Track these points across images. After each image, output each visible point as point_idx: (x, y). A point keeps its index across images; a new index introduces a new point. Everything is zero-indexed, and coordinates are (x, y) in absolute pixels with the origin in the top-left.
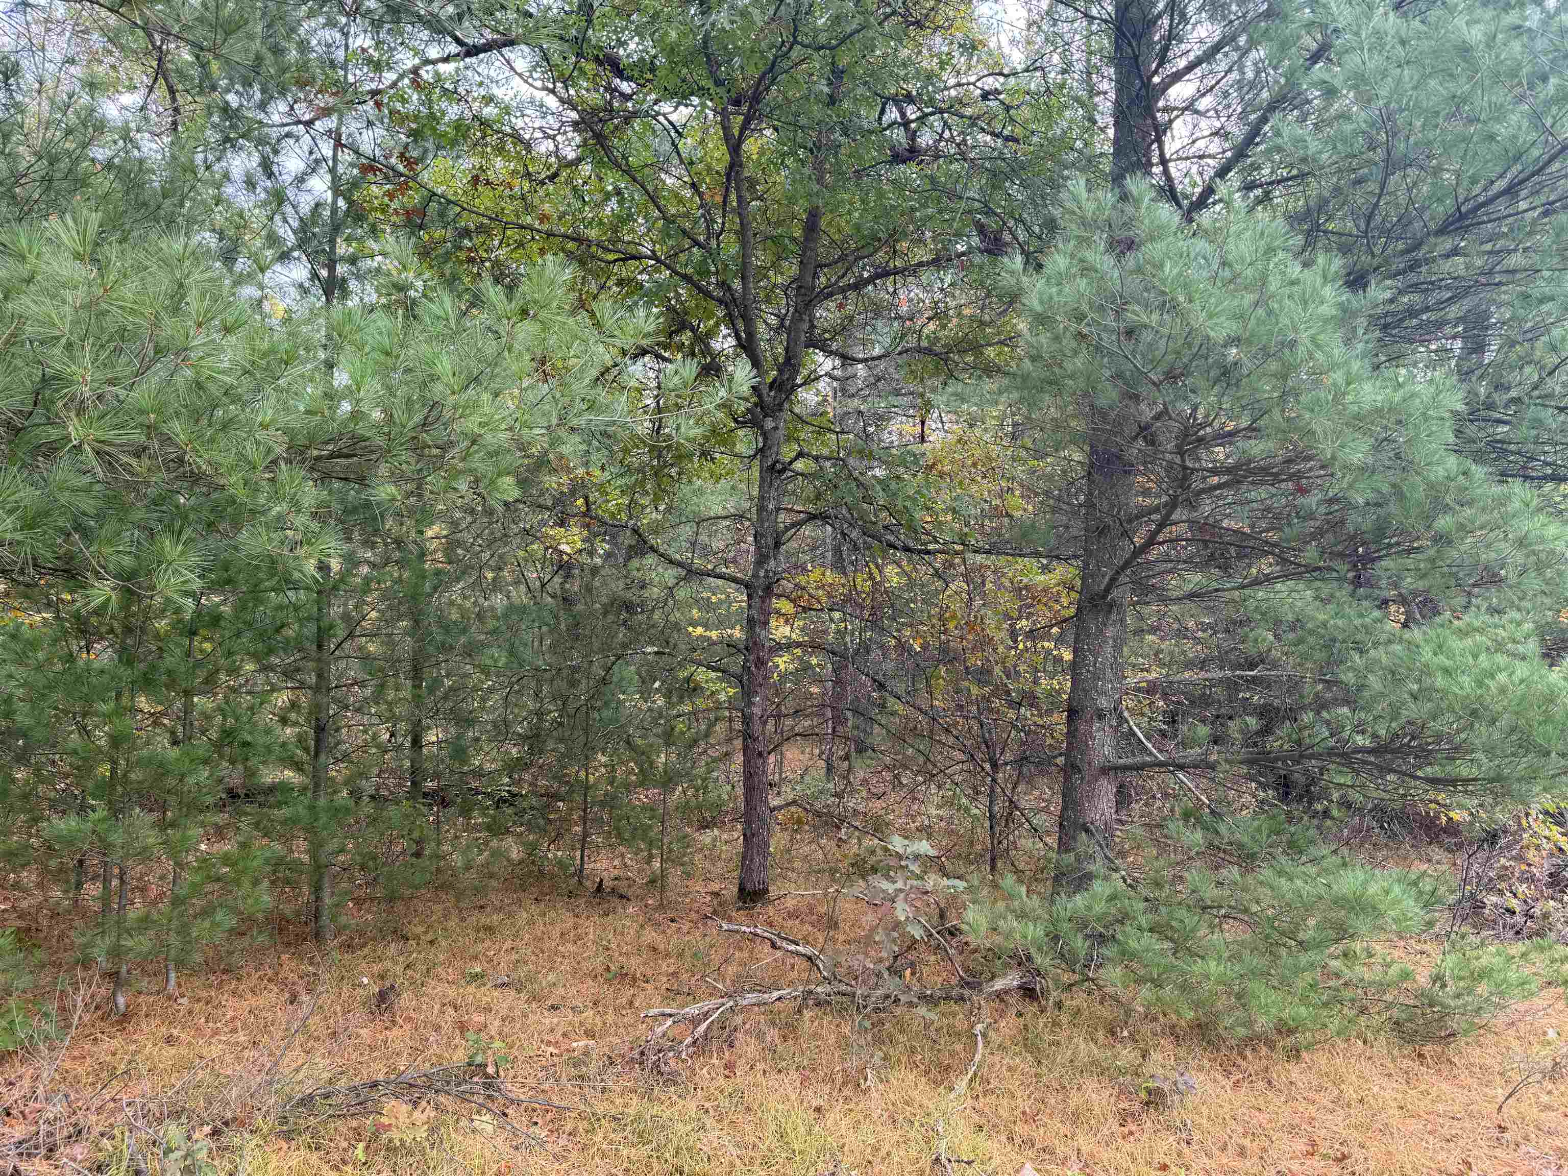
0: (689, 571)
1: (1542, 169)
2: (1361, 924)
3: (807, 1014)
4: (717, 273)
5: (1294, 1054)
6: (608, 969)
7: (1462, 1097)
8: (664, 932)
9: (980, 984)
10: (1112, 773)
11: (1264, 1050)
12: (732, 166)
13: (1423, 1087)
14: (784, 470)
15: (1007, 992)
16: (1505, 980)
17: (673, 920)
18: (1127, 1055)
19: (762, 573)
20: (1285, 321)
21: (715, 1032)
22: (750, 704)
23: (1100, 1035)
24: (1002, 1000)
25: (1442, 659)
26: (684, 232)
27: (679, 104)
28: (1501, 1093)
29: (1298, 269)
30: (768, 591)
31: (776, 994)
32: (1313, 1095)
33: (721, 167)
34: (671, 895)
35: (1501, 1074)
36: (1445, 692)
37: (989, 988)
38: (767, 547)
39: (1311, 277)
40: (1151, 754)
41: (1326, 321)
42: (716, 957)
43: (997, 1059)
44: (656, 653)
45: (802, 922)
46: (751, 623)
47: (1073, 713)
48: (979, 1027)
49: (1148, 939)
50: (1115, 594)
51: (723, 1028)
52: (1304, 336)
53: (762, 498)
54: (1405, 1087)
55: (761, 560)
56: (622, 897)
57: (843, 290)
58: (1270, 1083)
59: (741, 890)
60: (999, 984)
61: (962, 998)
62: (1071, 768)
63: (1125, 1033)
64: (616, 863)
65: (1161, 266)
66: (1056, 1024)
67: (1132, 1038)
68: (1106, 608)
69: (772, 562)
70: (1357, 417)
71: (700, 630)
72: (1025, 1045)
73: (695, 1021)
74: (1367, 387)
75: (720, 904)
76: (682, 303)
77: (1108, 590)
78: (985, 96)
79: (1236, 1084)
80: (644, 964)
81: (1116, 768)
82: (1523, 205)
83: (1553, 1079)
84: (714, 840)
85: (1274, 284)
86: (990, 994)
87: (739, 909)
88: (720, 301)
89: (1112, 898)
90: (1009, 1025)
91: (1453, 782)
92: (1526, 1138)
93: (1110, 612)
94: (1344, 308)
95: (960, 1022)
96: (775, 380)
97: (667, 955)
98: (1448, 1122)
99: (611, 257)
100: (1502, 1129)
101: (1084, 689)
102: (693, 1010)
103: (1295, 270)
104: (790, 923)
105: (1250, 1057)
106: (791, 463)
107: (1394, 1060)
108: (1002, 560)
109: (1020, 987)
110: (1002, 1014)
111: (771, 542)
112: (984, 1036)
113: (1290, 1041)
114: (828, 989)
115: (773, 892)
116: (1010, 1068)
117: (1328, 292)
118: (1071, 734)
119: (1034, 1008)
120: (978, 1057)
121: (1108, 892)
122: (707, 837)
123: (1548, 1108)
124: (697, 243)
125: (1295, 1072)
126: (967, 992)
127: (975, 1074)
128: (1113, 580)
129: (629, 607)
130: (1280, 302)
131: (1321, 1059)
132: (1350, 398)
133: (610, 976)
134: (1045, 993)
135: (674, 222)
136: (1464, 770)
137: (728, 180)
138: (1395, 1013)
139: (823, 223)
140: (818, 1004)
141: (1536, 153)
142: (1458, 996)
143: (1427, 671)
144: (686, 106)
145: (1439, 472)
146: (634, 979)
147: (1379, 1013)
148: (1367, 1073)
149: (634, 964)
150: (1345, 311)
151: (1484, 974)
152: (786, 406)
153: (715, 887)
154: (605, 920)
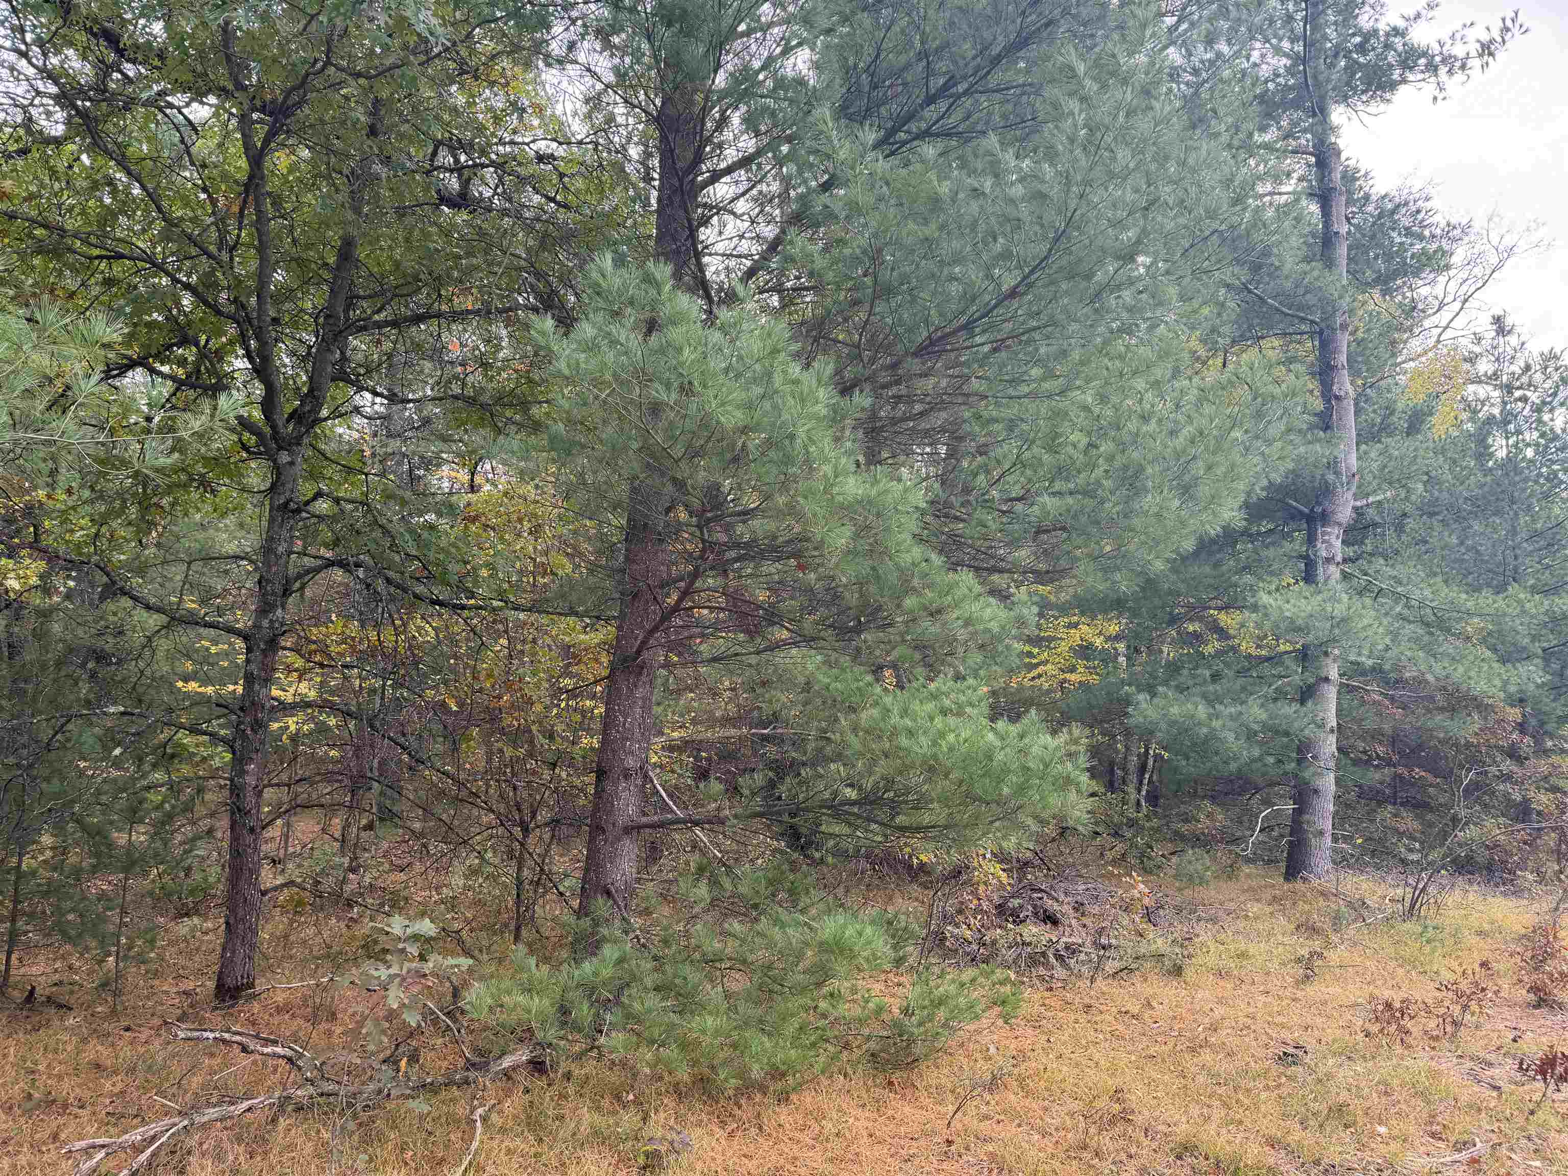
0: (173, 619)
1: (991, 311)
2: (840, 968)
3: (283, 1123)
4: (229, 288)
5: (783, 1098)
6: (30, 1097)
7: (920, 1115)
8: (113, 1045)
9: (487, 1064)
10: (635, 833)
11: (758, 1098)
12: (251, 177)
13: (890, 1113)
14: (298, 511)
15: (514, 1068)
16: (956, 1006)
17: (127, 1029)
18: (629, 1120)
19: (265, 623)
20: (786, 416)
21: (163, 1158)
22: (242, 773)
23: (606, 1103)
24: (509, 1078)
25: (908, 722)
26: (190, 237)
27: (192, 100)
28: (951, 1108)
29: (798, 370)
30: (273, 644)
31: (245, 1105)
32: (797, 1135)
33: (242, 177)
34: (128, 1000)
35: (953, 1092)
36: (908, 751)
37: (495, 1068)
38: (274, 593)
39: (808, 379)
40: (672, 811)
41: (819, 419)
42: (177, 1069)
43: (495, 1143)
44: (123, 714)
45: (293, 1016)
46: (249, 679)
47: (601, 774)
48: (480, 1111)
49: (653, 1001)
50: (645, 655)
51: (173, 1153)
52: (801, 432)
53: (270, 539)
54: (876, 1115)
55: (265, 609)
56: (60, 1006)
57: (379, 325)
58: (760, 1128)
59: (220, 986)
60: (507, 1062)
61: (467, 1082)
62: (597, 829)
63: (631, 1097)
64: (58, 965)
65: (680, 350)
66: (563, 1096)
67: (637, 1102)
68: (637, 670)
69: (279, 612)
70: (842, 507)
71: (193, 686)
72: (528, 1124)
73: (138, 1149)
74: (851, 480)
75: (192, 1006)
76: (186, 315)
77: (639, 652)
78: (541, 158)
79: (731, 1135)
80: (79, 1086)
81: (640, 827)
82: (978, 340)
83: (991, 1091)
84: (193, 929)
85: (778, 379)
86: (497, 1073)
87: (216, 1008)
88: (233, 318)
89: (621, 961)
90: (514, 1104)
91: (918, 829)
92: (967, 1149)
93: (640, 674)
94: (834, 409)
95: (461, 1110)
96: (295, 411)
97: (116, 1072)
98: (905, 1142)
99: (96, 252)
100: (949, 1143)
101: (613, 751)
102: (136, 1136)
103: (795, 370)
104: (276, 1020)
105: (744, 1106)
106: (307, 503)
107: (868, 1091)
108: (544, 620)
109: (530, 1062)
110: (508, 1093)
111: (279, 589)
112: (484, 1119)
113: (779, 1085)
114: (311, 1090)
115: (261, 984)
116: (509, 1152)
117: (822, 393)
118: (598, 794)
119: (542, 1083)
120: (475, 1145)
121: (616, 955)
122: (184, 927)
123: (987, 1117)
124: (206, 252)
125: (784, 1115)
126: (472, 1075)
127: (470, 1163)
128: (644, 643)
129: (101, 657)
130: (782, 397)
131: (808, 1098)
132: (836, 490)
133: (29, 1105)
134: (554, 1066)
135: (176, 226)
136: (926, 819)
137: (247, 191)
138: (872, 1045)
139: (362, 253)
140: (299, 1109)
141: (987, 297)
142: (920, 1024)
143: (894, 733)
144: (202, 103)
145: (906, 559)
146: (65, 1106)
147: (859, 1047)
148: (844, 1106)
149: (67, 1089)
150: (835, 412)
151: (941, 1002)
152: (306, 440)
153: (188, 985)
154: (32, 1038)
